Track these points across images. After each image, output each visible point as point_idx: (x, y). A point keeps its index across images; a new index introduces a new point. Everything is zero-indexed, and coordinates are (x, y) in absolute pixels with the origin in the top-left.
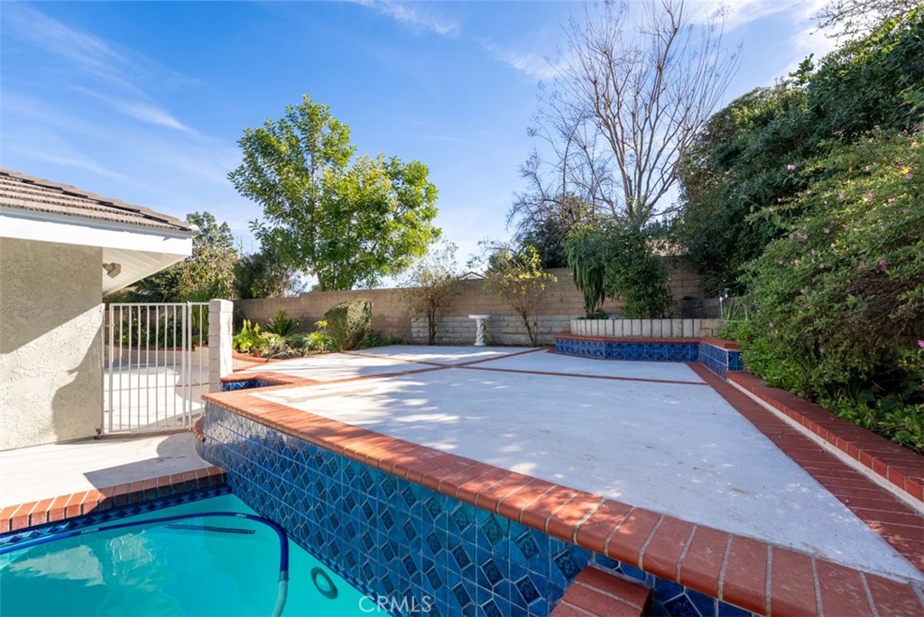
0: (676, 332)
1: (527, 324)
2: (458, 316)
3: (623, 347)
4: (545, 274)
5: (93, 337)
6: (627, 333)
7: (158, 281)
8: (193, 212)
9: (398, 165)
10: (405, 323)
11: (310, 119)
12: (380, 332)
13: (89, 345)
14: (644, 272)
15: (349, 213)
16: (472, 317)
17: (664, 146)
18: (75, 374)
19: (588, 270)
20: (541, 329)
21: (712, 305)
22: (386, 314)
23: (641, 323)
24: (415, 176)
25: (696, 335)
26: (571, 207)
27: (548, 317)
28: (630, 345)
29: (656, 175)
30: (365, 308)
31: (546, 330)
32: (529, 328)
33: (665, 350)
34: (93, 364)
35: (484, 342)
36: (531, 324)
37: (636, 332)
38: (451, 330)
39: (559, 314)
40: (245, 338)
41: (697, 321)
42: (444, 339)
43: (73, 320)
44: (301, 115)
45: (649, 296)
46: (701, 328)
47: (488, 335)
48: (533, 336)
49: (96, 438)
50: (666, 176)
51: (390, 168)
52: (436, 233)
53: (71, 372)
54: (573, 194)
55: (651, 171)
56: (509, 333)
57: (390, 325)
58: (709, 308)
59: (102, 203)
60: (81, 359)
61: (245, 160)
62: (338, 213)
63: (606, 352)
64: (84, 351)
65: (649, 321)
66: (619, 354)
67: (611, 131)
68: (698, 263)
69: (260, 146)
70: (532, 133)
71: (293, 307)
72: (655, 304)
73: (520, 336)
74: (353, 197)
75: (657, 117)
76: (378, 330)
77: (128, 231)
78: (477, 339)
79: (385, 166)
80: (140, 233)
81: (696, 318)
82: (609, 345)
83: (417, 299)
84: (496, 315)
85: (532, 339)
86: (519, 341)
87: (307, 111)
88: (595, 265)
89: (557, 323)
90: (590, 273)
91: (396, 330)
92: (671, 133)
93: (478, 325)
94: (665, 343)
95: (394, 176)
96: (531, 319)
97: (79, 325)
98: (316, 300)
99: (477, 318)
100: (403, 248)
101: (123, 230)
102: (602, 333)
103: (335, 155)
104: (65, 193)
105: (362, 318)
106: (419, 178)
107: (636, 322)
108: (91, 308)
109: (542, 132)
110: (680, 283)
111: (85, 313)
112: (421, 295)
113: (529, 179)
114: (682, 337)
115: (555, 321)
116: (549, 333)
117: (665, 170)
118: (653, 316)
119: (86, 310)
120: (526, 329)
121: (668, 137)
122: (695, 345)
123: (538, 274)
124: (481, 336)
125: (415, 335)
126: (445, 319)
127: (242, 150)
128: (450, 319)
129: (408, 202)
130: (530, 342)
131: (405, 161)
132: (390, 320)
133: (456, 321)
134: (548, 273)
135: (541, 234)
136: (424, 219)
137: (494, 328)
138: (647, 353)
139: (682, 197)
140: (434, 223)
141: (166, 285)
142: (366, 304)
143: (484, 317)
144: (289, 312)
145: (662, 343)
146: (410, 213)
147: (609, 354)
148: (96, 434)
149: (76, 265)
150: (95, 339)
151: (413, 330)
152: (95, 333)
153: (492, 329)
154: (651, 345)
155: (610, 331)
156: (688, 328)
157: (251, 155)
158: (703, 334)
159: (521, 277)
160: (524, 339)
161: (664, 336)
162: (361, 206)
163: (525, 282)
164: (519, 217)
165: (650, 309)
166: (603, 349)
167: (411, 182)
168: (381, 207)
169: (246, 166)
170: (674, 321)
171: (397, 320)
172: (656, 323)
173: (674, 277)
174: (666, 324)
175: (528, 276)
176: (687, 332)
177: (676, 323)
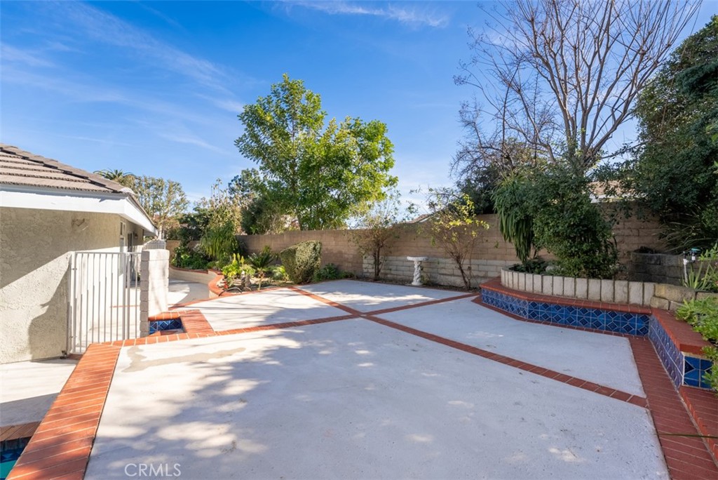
0: (620, 297)
1: (460, 268)
2: (400, 256)
3: (550, 309)
4: (477, 221)
5: (61, 278)
6: (557, 291)
7: (198, 220)
8: (245, 169)
9: (360, 125)
10: (358, 260)
11: (290, 92)
12: (338, 266)
13: (58, 285)
14: (578, 226)
15: (318, 167)
16: (410, 258)
17: (617, 79)
18: (47, 307)
19: (514, 221)
20: (475, 273)
21: (674, 263)
22: (343, 251)
23: (575, 282)
24: (373, 133)
25: (647, 303)
26: (509, 153)
27: (483, 262)
28: (558, 307)
29: (606, 112)
30: (314, 249)
31: (481, 274)
32: (462, 272)
33: (602, 318)
34: (60, 300)
35: (420, 281)
36: (465, 267)
37: (569, 292)
38: (394, 268)
39: (495, 259)
40: (234, 268)
41: (649, 287)
42: (389, 276)
43: (45, 266)
44: (282, 90)
45: (586, 252)
46: (654, 296)
47: (424, 275)
48: (467, 280)
49: (62, 358)
50: (618, 114)
51: (353, 128)
52: (393, 181)
53: (43, 306)
54: (515, 140)
55: (599, 110)
56: (446, 275)
57: (346, 260)
58: (669, 267)
59: (66, 172)
60: (51, 295)
61: (246, 129)
62: (309, 168)
63: (530, 311)
64: (54, 290)
65: (585, 280)
66: (545, 316)
67: (551, 72)
68: (658, 211)
69: (254, 118)
70: (459, 81)
71: (279, 242)
72: (592, 262)
73: (455, 278)
74: (320, 153)
75: (608, 48)
76: (337, 264)
77: (69, 195)
78: (414, 279)
79: (349, 126)
80: (80, 196)
81: (650, 281)
82: (534, 305)
83: (364, 242)
84: (434, 256)
85: (466, 282)
86: (455, 283)
87: (287, 87)
88: (521, 216)
89: (492, 268)
90: (518, 224)
91: (350, 265)
92: (625, 65)
93: (416, 266)
94: (603, 310)
95: (357, 134)
96: (465, 263)
97: (50, 270)
98: (294, 237)
99: (415, 260)
100: (360, 195)
101: (64, 195)
102: (529, 288)
103: (309, 119)
104: (46, 166)
105: (310, 257)
106: (375, 135)
107: (569, 281)
108: (59, 256)
109: (471, 80)
110: (635, 232)
111: (55, 260)
112: (367, 237)
113: (469, 129)
114: (628, 302)
115: (491, 265)
116: (484, 277)
117: (616, 107)
118: (593, 275)
119: (55, 258)
120: (460, 271)
121: (621, 70)
122: (644, 315)
123: (469, 221)
124: (418, 276)
125: (365, 271)
126: (390, 258)
127: (241, 122)
128: (395, 258)
129: (368, 156)
130: (463, 285)
131: (366, 121)
132: (346, 256)
133: (400, 260)
134: (480, 220)
135: (482, 180)
136: (382, 170)
137: (433, 268)
138: (579, 318)
139: (643, 136)
140: (391, 173)
141: (203, 223)
142: (315, 245)
143: (420, 259)
144: (272, 247)
145: (598, 309)
146: (367, 165)
147: (534, 315)
148: (61, 355)
149: (48, 222)
150: (62, 280)
151: (364, 266)
152: (63, 275)
153: (430, 270)
154: (584, 310)
155: (538, 288)
156: (637, 293)
157: (249, 126)
158: (656, 304)
159: (451, 224)
160: (459, 281)
161: (603, 300)
162: (327, 161)
163: (456, 229)
164: (463, 165)
165: (586, 268)
166: (527, 309)
167: (369, 139)
168: (345, 161)
169: (247, 134)
170: (617, 283)
171: (351, 256)
172: (594, 283)
173: (628, 224)
174: (607, 285)
175: (459, 223)
176: (635, 298)
177: (620, 285)
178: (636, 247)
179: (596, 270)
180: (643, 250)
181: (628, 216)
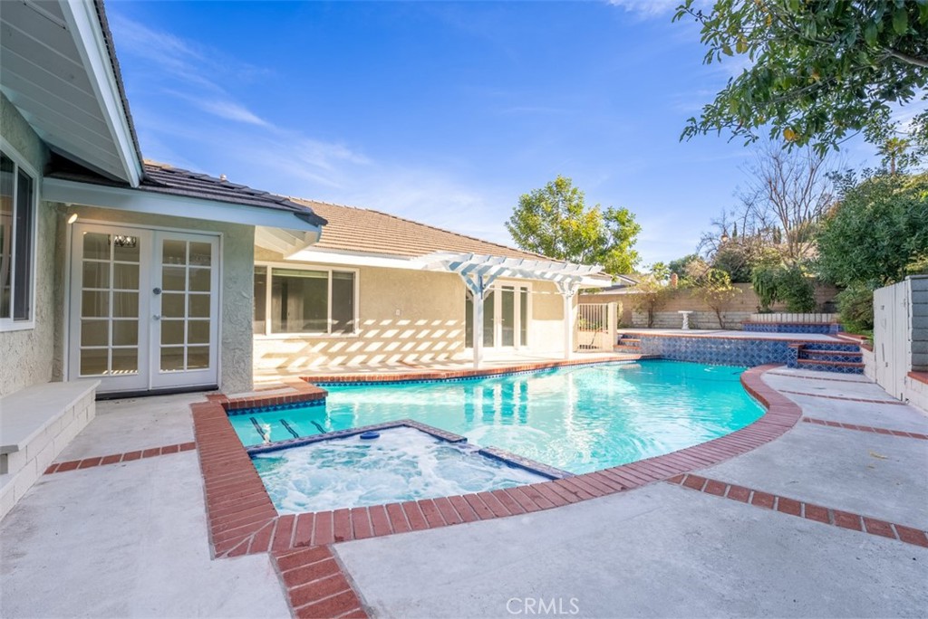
0: (818, 320)
2: (667, 311)
3: (787, 327)
4: (734, 288)
6: (789, 320)
9: (613, 212)
10: (627, 315)
14: (800, 290)
16: (680, 312)
19: (766, 288)
20: (727, 320)
23: (798, 316)
25: (829, 321)
27: (734, 313)
31: (730, 321)
32: (720, 320)
36: (721, 317)
39: (739, 311)
41: (830, 315)
42: (656, 326)
45: (803, 302)
46: (831, 318)
47: (691, 323)
48: (723, 325)
56: (704, 323)
65: (802, 314)
66: (786, 331)
72: (806, 306)
73: (714, 324)
78: (683, 324)
81: (829, 313)
82: (779, 326)
84: (698, 311)
86: (712, 326)
89: (737, 317)
90: (768, 290)
93: (685, 317)
94: (811, 325)
96: (722, 313)
99: (685, 313)
102: (774, 320)
107: (795, 315)
110: (823, 294)
114: (821, 322)
115: (736, 315)
118: (805, 312)
120: (718, 320)
122: (828, 325)
123: (730, 288)
124: (687, 323)
126: (657, 313)
128: (661, 313)
130: (720, 326)
133: (665, 315)
137: (693, 319)
138: (800, 329)
143: (690, 312)
145: (809, 325)
153: (691, 320)
154: (803, 326)
155: (779, 319)
156: (825, 318)
158: (832, 321)
163: (722, 292)
165: (803, 308)
166: (776, 328)
171: (622, 313)
172: (806, 315)
173: (819, 289)
174: (812, 315)
175: (724, 289)
176: (824, 320)
177: (818, 315)
178: (824, 301)
179: (807, 310)
180: (828, 303)
181: (820, 285)
